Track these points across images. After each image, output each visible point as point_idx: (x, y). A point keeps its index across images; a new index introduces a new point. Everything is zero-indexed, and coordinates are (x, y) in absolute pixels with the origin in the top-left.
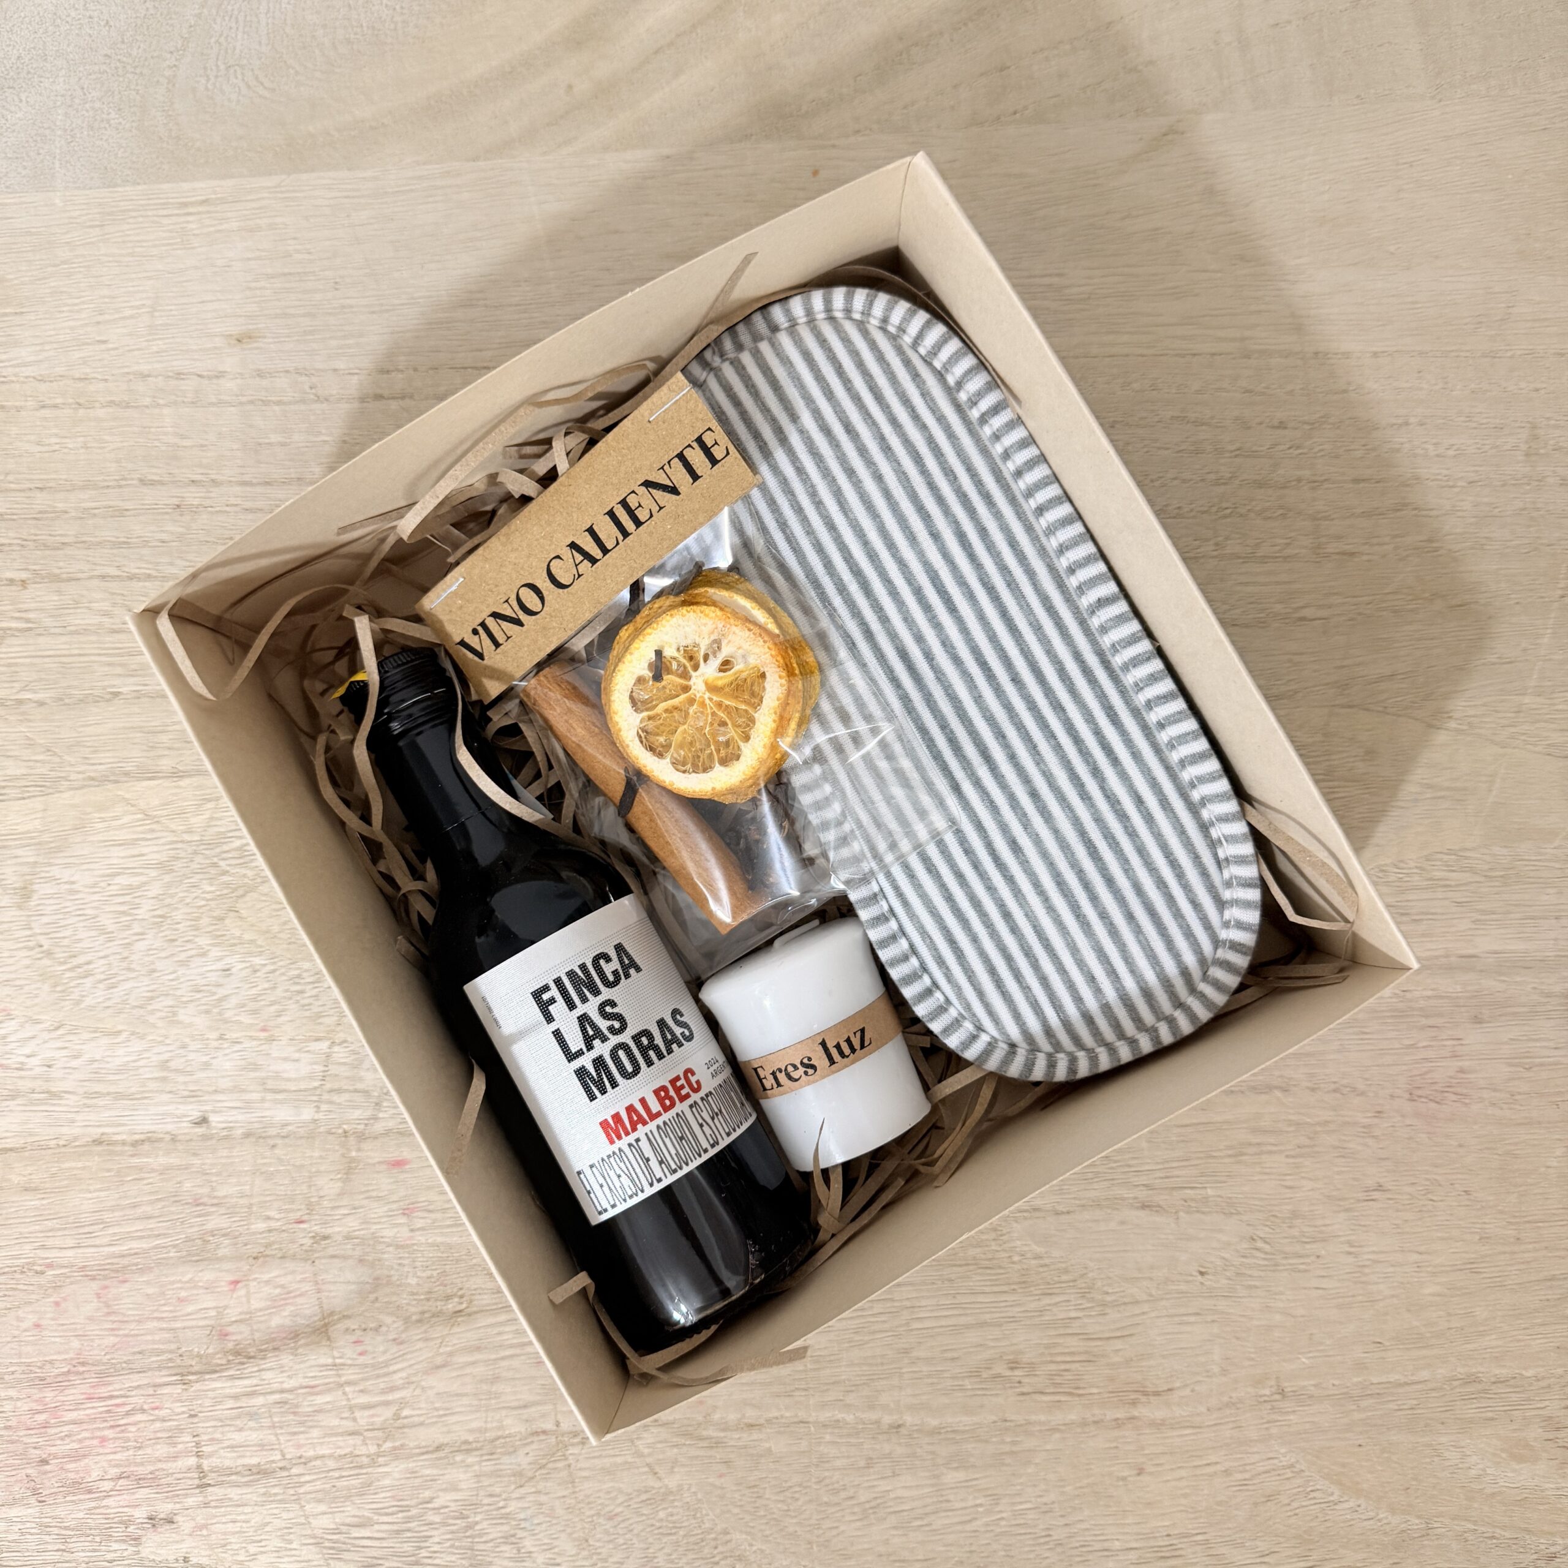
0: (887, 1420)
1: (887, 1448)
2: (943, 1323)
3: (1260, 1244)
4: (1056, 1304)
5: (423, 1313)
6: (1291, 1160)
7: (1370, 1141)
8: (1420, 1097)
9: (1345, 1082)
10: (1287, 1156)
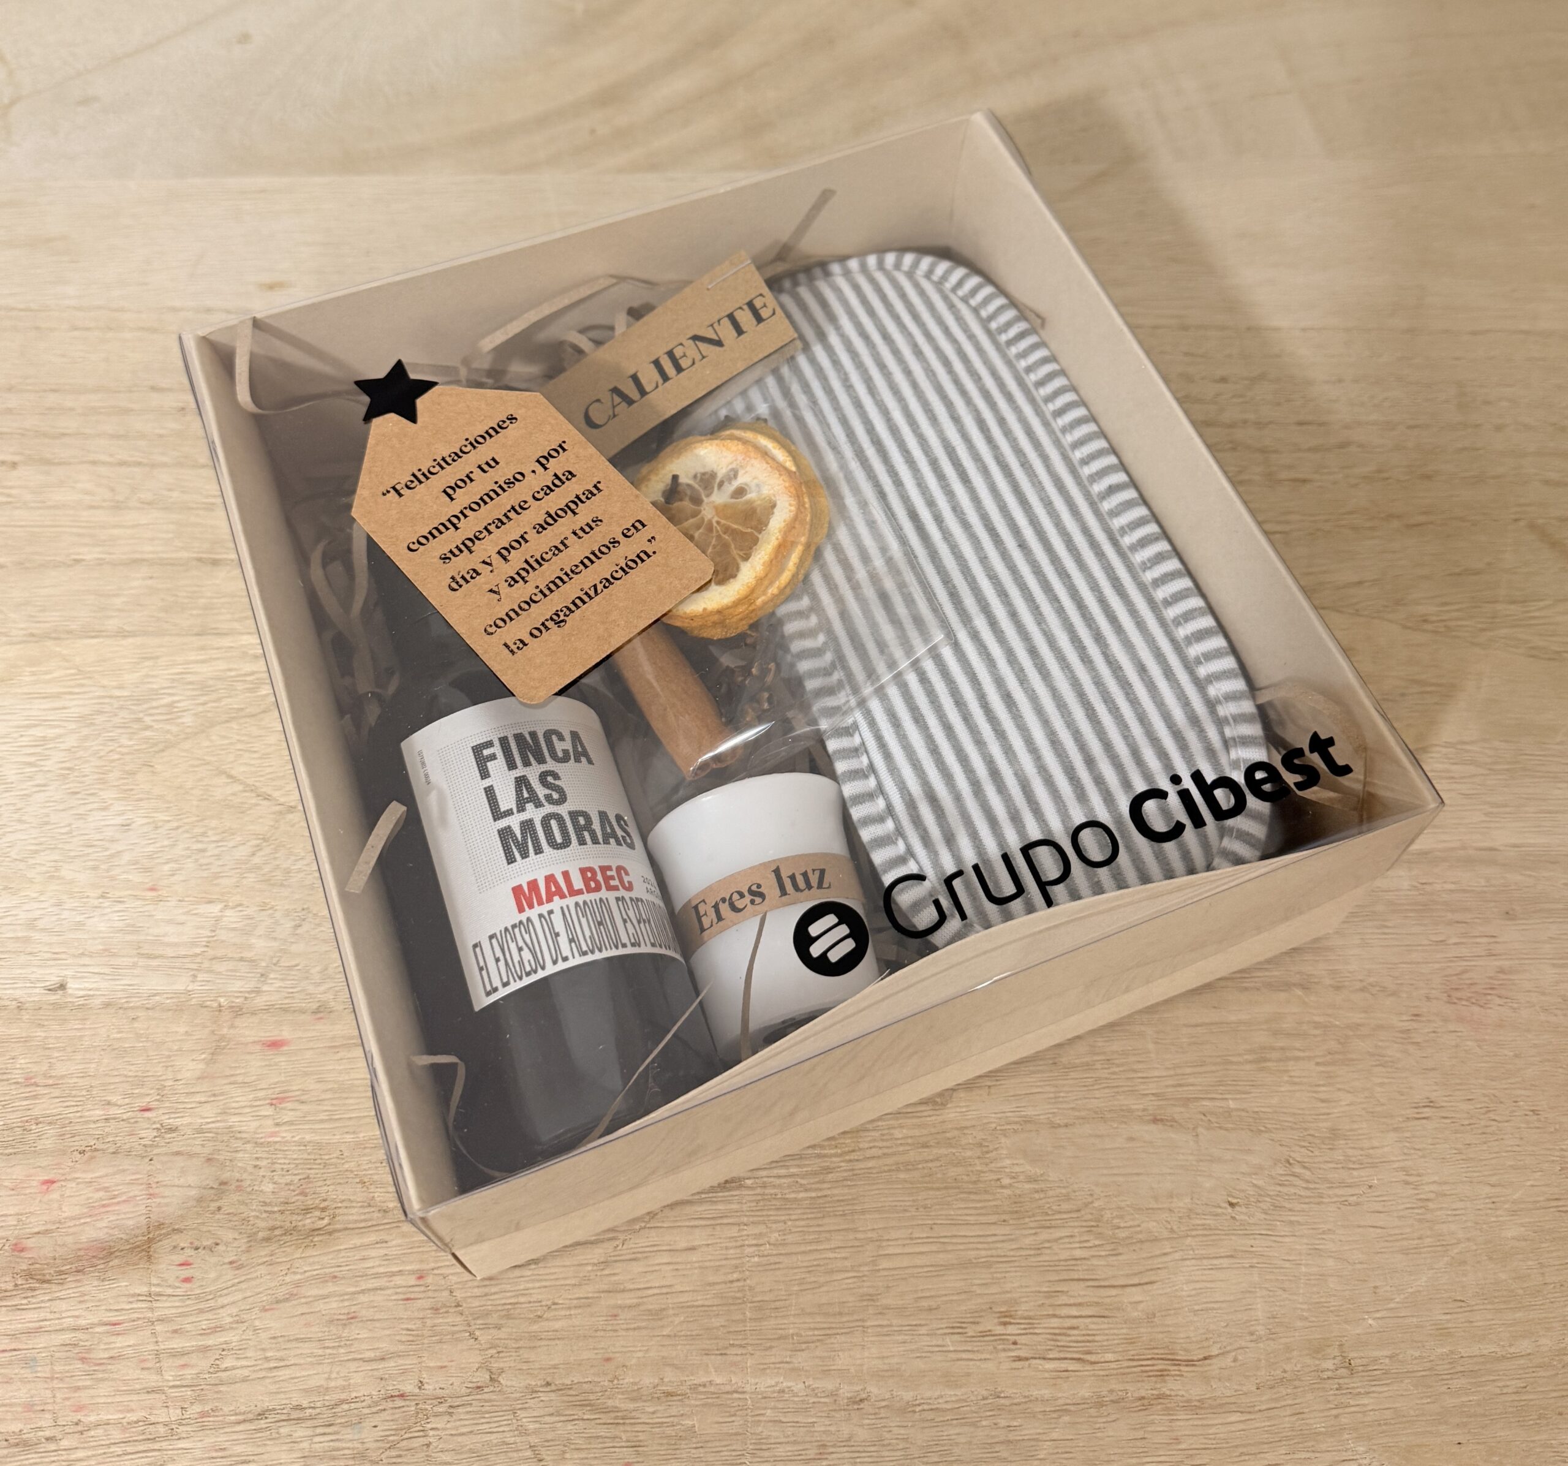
0: (846, 1391)
1: (846, 1430)
2: (918, 1261)
3: (1298, 1170)
4: (1056, 1240)
5: (273, 1229)
6: (1322, 1069)
7: (1411, 1049)
8: (1460, 999)
9: (1371, 980)
10: (1318, 1064)
